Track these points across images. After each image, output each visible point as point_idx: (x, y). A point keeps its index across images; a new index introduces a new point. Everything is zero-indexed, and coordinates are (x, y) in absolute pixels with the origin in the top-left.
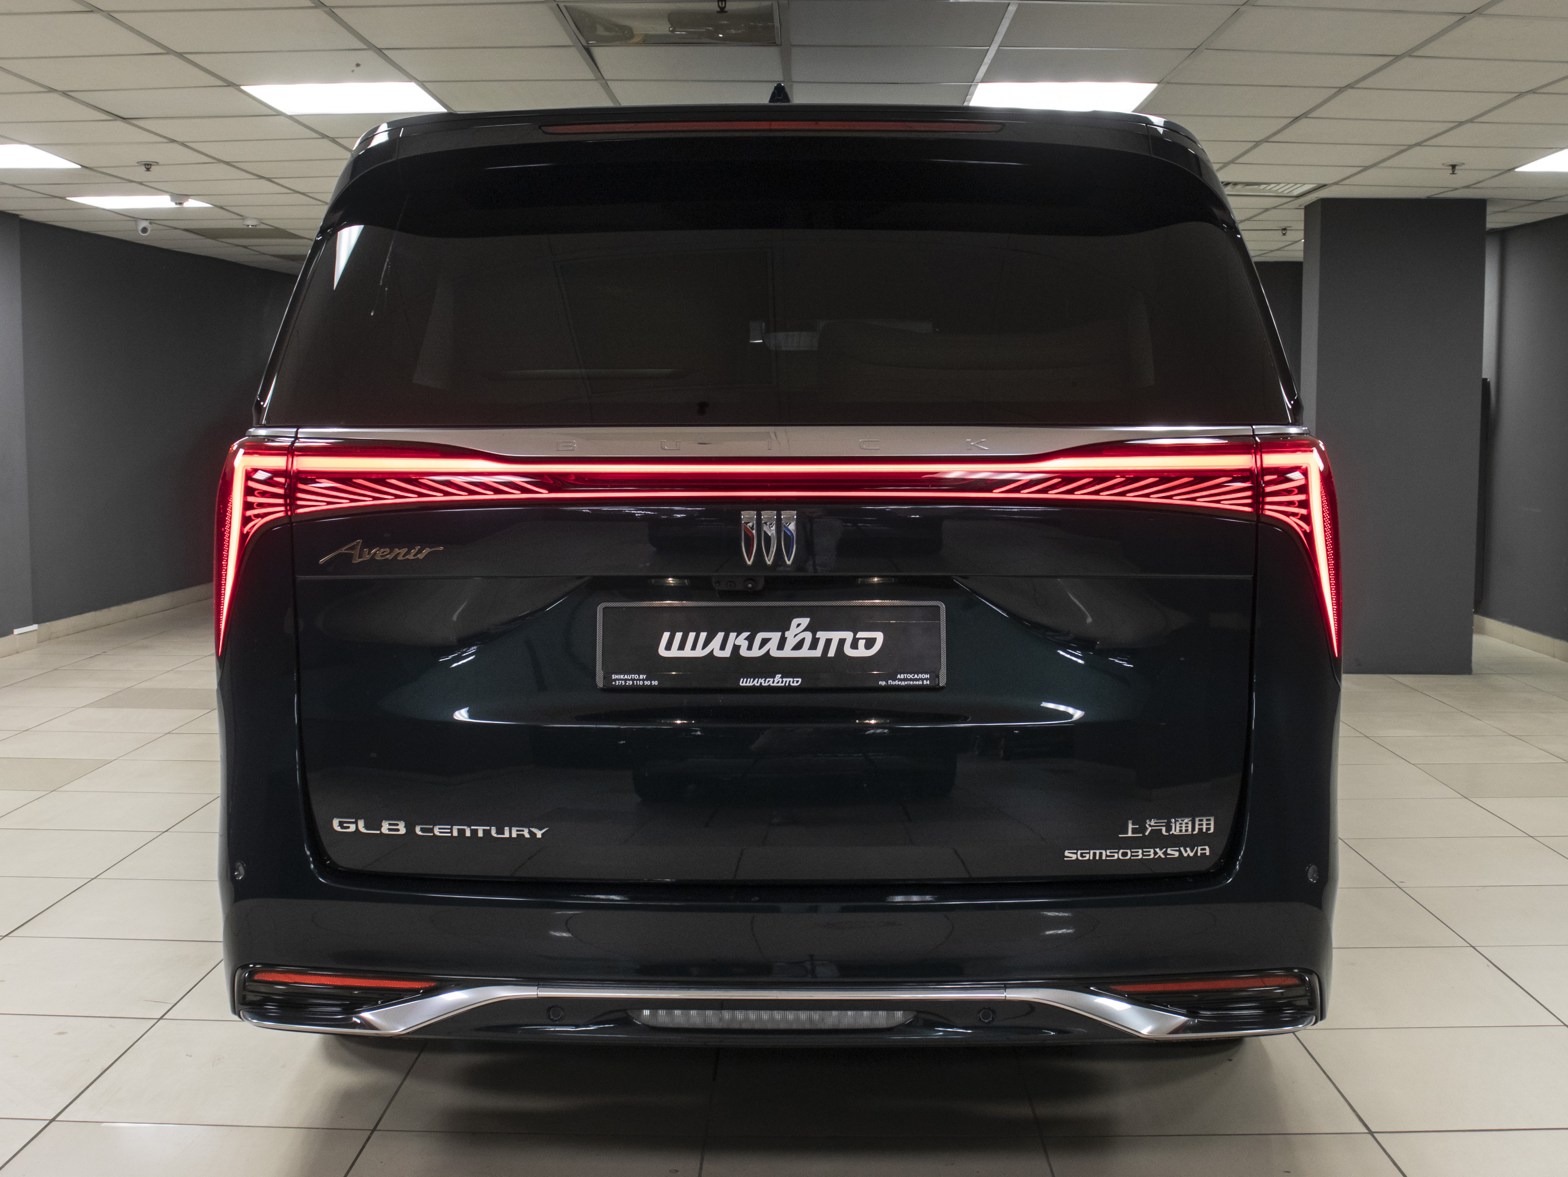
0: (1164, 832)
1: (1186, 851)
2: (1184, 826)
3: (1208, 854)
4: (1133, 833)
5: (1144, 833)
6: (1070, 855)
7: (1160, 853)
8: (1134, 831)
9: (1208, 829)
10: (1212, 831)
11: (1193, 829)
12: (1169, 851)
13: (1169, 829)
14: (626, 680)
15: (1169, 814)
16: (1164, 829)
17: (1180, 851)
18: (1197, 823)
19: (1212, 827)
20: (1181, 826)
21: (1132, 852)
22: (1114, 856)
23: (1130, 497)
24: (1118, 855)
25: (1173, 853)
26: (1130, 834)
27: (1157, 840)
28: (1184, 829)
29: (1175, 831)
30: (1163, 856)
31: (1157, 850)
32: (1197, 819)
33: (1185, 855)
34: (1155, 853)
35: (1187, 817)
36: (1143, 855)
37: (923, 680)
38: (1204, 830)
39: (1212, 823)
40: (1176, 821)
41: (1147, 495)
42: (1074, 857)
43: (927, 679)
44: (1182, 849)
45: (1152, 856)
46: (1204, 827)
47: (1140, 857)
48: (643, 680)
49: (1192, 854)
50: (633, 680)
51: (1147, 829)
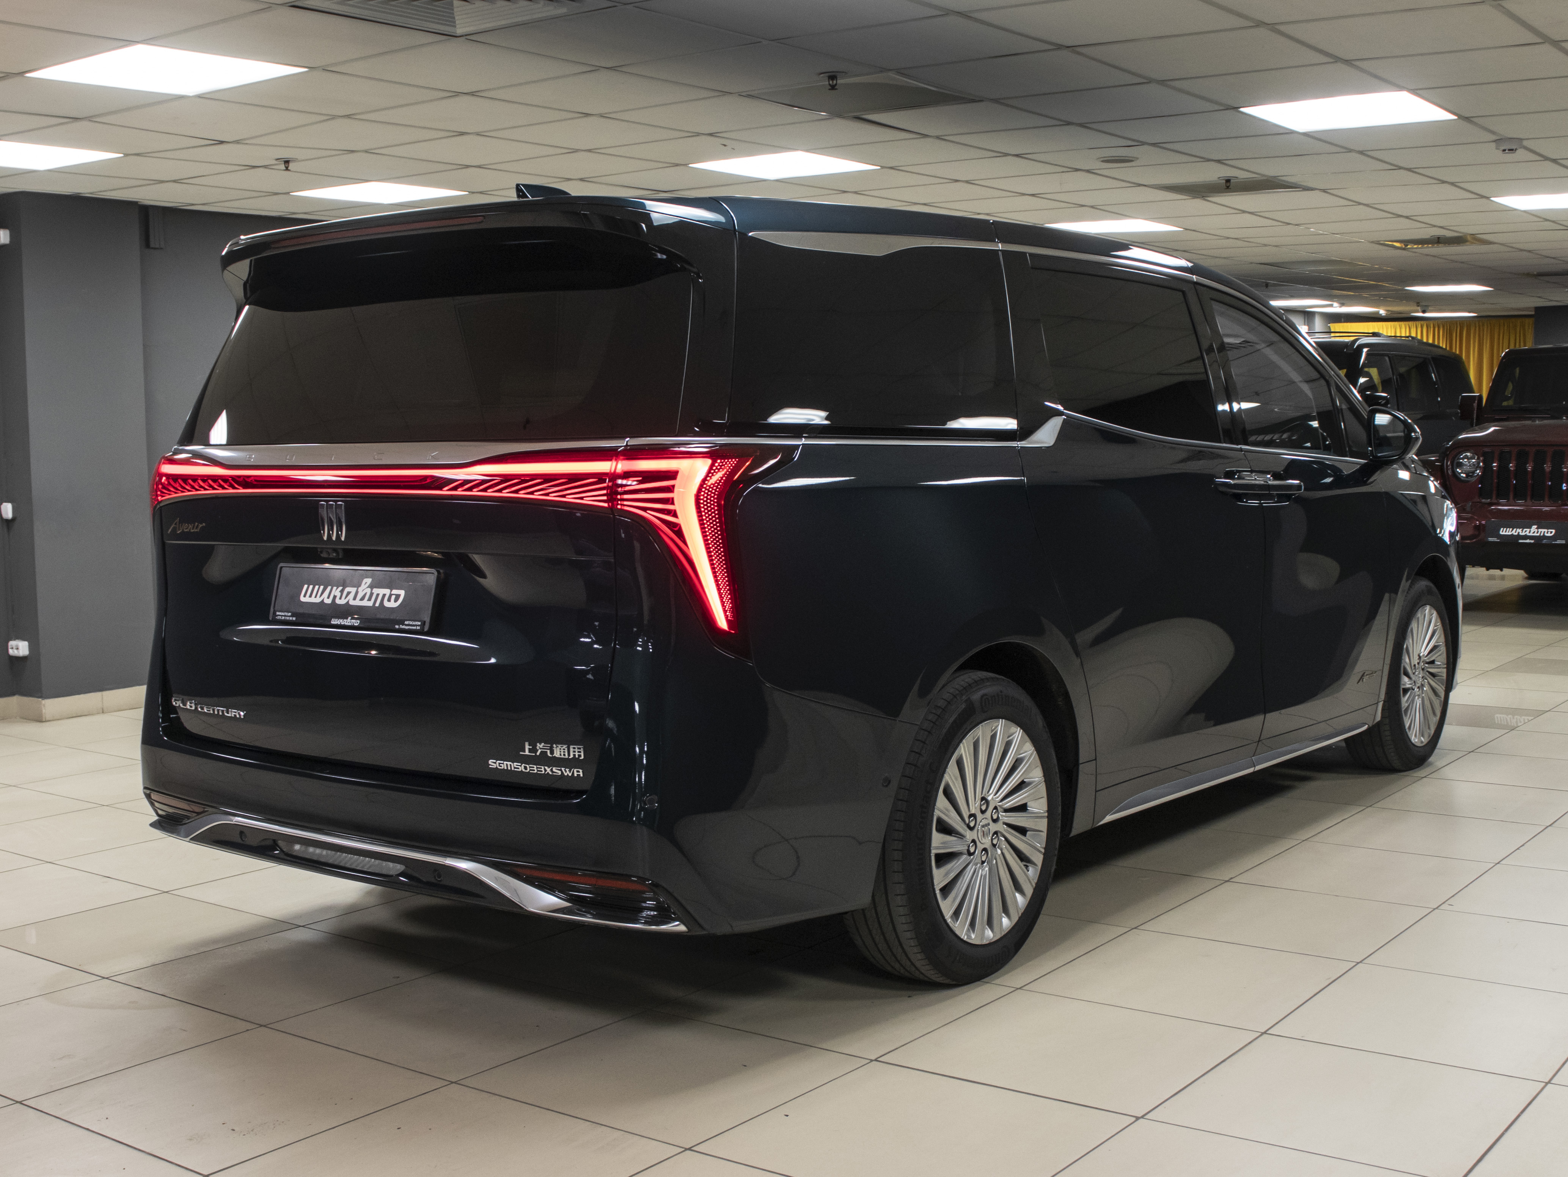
0: (549, 754)
1: (566, 771)
2: (562, 751)
3: (582, 775)
4: (529, 752)
5: (536, 753)
6: (493, 763)
7: (548, 770)
8: (530, 751)
9: (580, 756)
10: (582, 757)
11: (569, 755)
12: (554, 769)
13: (552, 752)
14: (282, 616)
15: (552, 741)
16: (548, 751)
17: (561, 770)
18: (572, 750)
19: (582, 754)
20: (559, 752)
21: (530, 767)
22: (518, 768)
23: (521, 495)
24: (521, 768)
25: (557, 771)
26: (527, 753)
27: (544, 760)
28: (562, 753)
29: (557, 754)
30: (551, 773)
31: (546, 768)
32: (571, 747)
33: (566, 774)
34: (545, 770)
35: (565, 744)
36: (538, 771)
37: (417, 625)
38: (577, 757)
39: (582, 750)
40: (557, 747)
41: (532, 493)
42: (494, 766)
43: (418, 625)
44: (563, 769)
45: (543, 772)
46: (577, 754)
47: (536, 772)
48: (289, 616)
49: (570, 775)
50: (285, 616)
51: (538, 750)
